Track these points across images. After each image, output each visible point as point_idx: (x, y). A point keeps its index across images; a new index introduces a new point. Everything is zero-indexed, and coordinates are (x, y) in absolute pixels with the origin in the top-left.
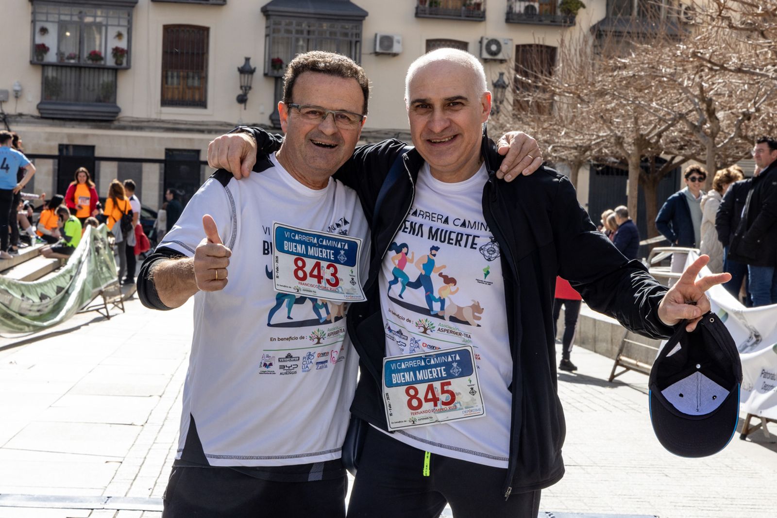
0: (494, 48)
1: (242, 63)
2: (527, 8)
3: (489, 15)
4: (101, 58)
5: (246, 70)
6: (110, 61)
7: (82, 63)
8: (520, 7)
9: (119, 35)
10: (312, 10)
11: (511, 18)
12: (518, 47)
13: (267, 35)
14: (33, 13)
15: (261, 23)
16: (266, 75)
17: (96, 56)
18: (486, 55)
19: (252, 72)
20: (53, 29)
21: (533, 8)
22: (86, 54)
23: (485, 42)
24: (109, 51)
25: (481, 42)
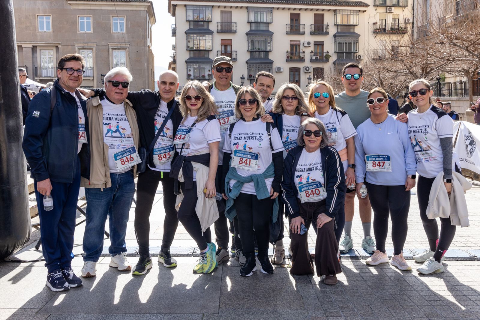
0: (307, 69)
1: (241, 76)
2: (316, 58)
3: (305, 60)
4: (205, 77)
5: (243, 78)
6: (207, 78)
7: (200, 78)
8: (314, 58)
9: (209, 71)
10: (259, 61)
11: (312, 61)
12: (314, 68)
13: (247, 69)
14: (187, 66)
15: (246, 66)
16: (248, 79)
17: (203, 76)
18: (305, 71)
19: (244, 78)
20: (192, 70)
21: (317, 58)
22: (201, 76)
23: (305, 67)
24: (207, 75)
25: (304, 68)
